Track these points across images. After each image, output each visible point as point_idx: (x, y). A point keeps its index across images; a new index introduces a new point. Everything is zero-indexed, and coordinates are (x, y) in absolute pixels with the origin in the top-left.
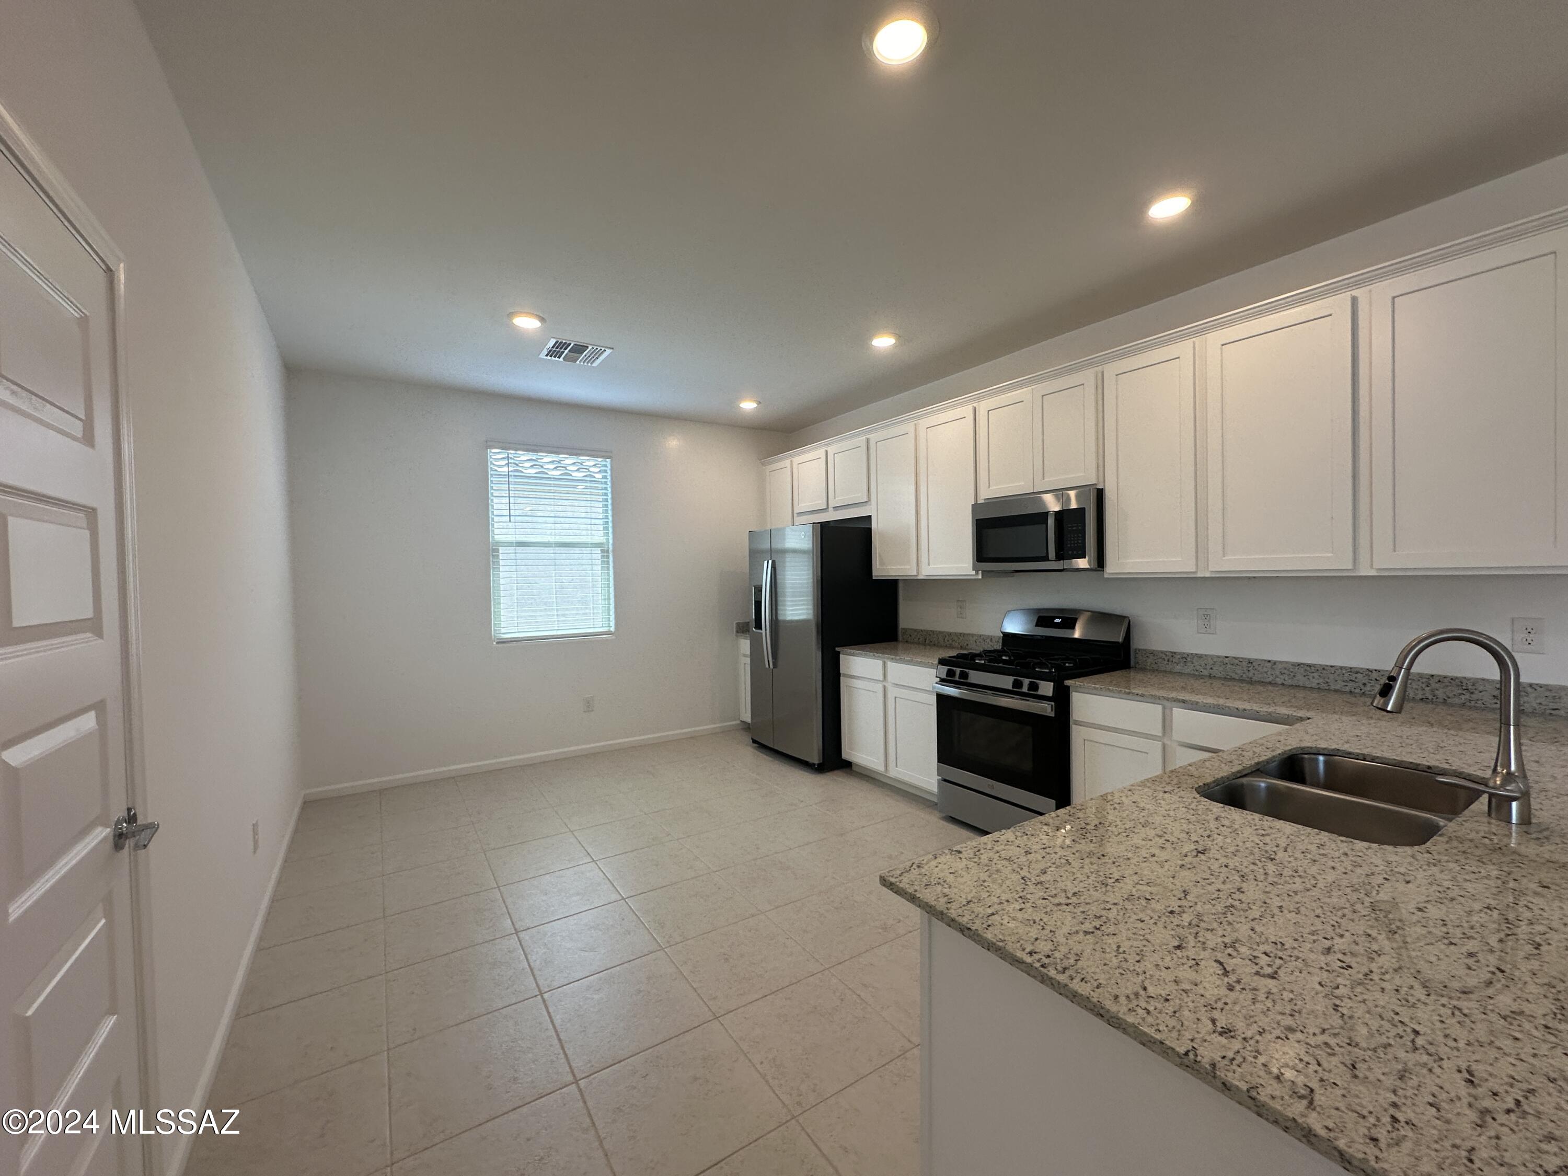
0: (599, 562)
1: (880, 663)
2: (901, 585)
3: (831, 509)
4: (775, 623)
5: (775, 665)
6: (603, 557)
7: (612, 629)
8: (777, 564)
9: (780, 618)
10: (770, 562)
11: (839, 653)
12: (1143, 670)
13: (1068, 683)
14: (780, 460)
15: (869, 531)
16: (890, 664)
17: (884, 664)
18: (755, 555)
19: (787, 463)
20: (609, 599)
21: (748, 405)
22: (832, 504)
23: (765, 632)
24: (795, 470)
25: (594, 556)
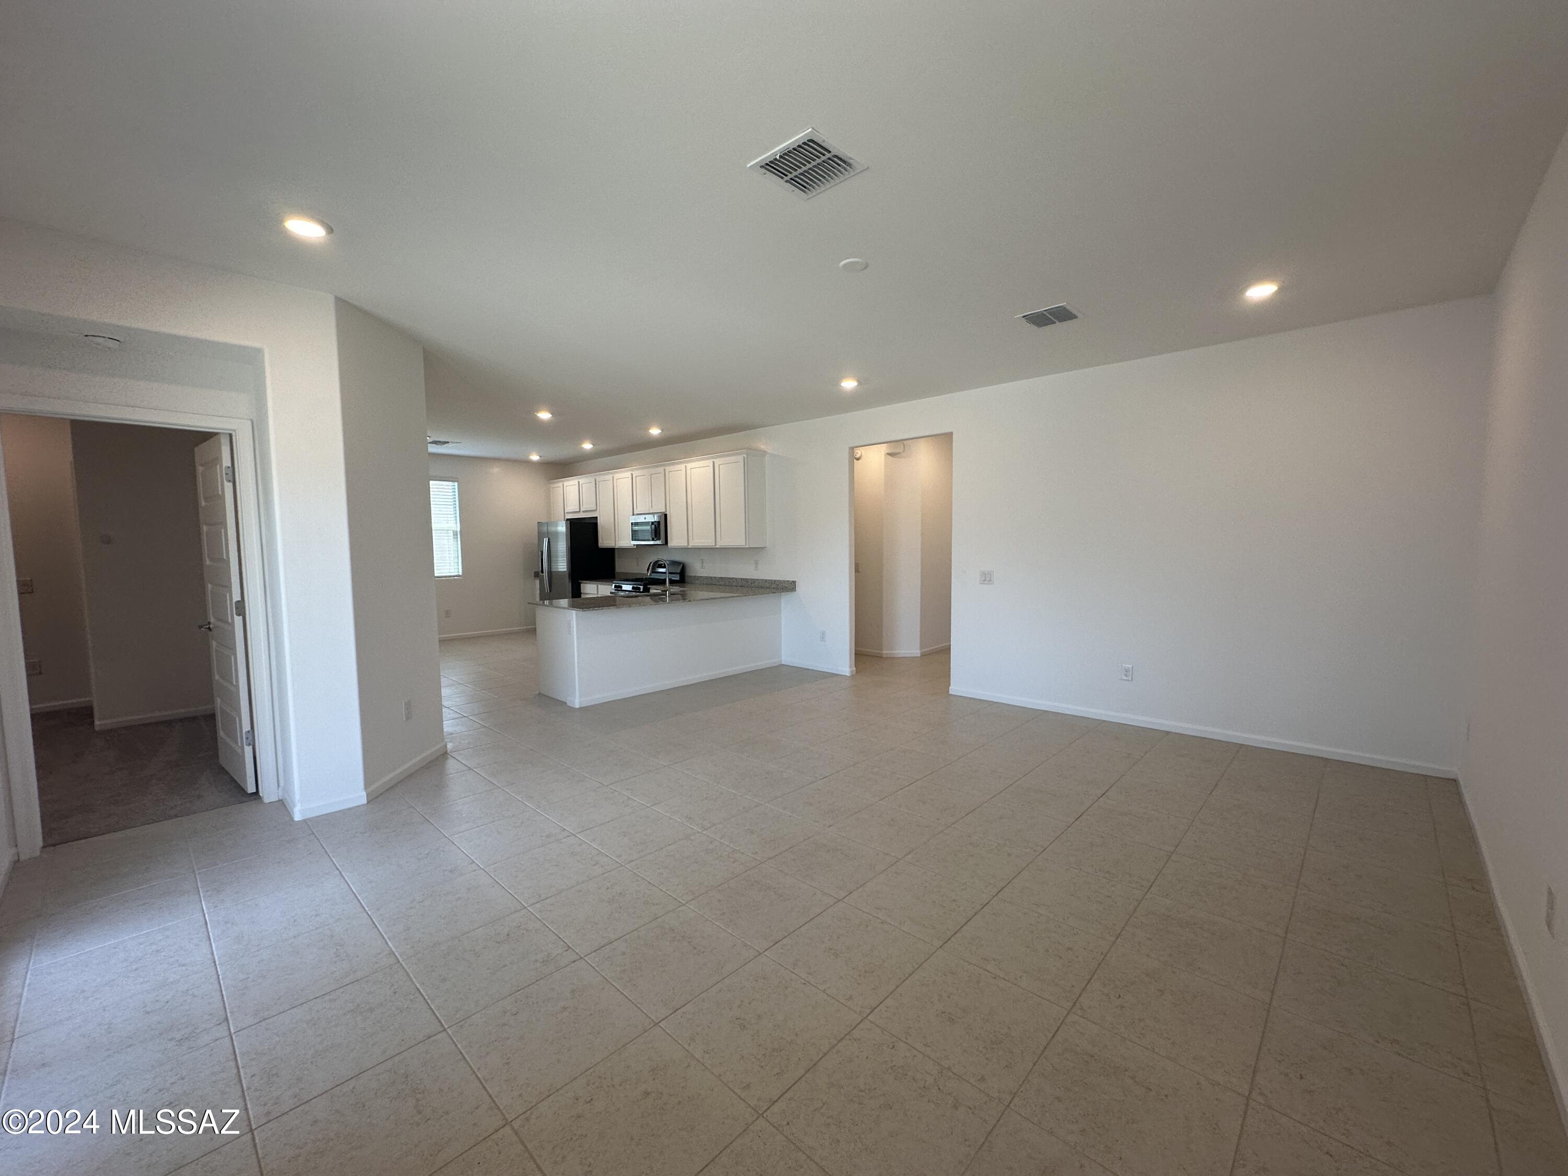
0: (452, 538)
1: (596, 585)
2: (616, 551)
3: (581, 512)
4: (550, 573)
5: (550, 591)
6: (454, 538)
7: (461, 574)
8: (551, 540)
9: (553, 570)
10: (547, 539)
11: (581, 583)
12: (691, 583)
13: (648, 586)
14: (558, 482)
15: (596, 524)
16: (599, 586)
17: (597, 586)
18: (541, 536)
19: (561, 484)
20: (458, 557)
21: (535, 457)
22: (582, 510)
23: (545, 574)
24: (565, 489)
25: (449, 535)
